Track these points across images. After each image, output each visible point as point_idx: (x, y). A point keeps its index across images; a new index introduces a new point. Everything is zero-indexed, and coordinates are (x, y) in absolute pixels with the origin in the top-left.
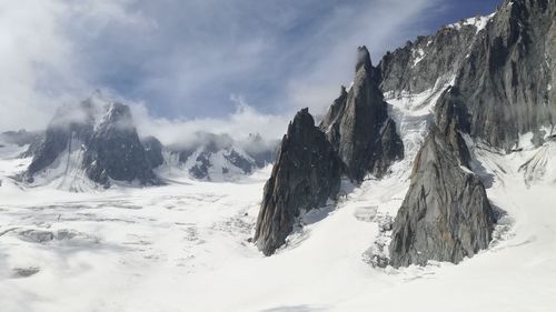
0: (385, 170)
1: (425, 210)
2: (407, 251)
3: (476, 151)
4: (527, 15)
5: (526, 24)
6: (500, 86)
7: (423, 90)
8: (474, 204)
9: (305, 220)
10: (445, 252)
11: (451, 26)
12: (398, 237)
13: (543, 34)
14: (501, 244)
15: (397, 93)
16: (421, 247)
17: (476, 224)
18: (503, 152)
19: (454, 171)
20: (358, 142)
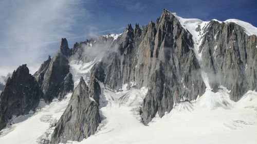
0: (64, 96)
1: (70, 117)
2: (59, 137)
3: (105, 90)
4: (134, 37)
5: (133, 40)
6: (118, 64)
7: (88, 62)
8: (92, 114)
9: (14, 121)
10: (76, 136)
11: (104, 36)
12: (56, 130)
13: (138, 45)
14: (100, 132)
15: (77, 61)
16: (66, 134)
17: (91, 123)
18: (116, 91)
19: (86, 100)
20: (52, 83)
